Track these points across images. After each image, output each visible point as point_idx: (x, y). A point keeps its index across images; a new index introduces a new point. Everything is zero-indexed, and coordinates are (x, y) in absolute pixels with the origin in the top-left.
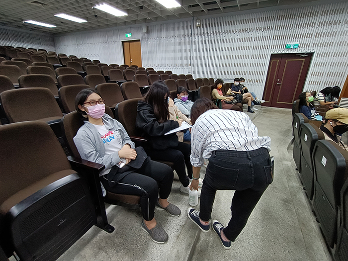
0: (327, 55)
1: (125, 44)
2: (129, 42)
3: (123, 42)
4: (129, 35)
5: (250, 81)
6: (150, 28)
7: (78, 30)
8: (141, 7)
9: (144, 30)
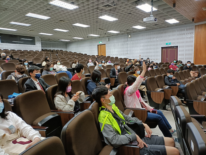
0: (183, 46)
1: (99, 46)
2: (101, 45)
3: (98, 45)
4: (101, 42)
5: (154, 59)
6: (110, 39)
7: (78, 41)
8: (105, 34)
9: (107, 40)
